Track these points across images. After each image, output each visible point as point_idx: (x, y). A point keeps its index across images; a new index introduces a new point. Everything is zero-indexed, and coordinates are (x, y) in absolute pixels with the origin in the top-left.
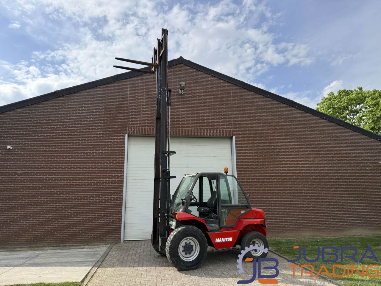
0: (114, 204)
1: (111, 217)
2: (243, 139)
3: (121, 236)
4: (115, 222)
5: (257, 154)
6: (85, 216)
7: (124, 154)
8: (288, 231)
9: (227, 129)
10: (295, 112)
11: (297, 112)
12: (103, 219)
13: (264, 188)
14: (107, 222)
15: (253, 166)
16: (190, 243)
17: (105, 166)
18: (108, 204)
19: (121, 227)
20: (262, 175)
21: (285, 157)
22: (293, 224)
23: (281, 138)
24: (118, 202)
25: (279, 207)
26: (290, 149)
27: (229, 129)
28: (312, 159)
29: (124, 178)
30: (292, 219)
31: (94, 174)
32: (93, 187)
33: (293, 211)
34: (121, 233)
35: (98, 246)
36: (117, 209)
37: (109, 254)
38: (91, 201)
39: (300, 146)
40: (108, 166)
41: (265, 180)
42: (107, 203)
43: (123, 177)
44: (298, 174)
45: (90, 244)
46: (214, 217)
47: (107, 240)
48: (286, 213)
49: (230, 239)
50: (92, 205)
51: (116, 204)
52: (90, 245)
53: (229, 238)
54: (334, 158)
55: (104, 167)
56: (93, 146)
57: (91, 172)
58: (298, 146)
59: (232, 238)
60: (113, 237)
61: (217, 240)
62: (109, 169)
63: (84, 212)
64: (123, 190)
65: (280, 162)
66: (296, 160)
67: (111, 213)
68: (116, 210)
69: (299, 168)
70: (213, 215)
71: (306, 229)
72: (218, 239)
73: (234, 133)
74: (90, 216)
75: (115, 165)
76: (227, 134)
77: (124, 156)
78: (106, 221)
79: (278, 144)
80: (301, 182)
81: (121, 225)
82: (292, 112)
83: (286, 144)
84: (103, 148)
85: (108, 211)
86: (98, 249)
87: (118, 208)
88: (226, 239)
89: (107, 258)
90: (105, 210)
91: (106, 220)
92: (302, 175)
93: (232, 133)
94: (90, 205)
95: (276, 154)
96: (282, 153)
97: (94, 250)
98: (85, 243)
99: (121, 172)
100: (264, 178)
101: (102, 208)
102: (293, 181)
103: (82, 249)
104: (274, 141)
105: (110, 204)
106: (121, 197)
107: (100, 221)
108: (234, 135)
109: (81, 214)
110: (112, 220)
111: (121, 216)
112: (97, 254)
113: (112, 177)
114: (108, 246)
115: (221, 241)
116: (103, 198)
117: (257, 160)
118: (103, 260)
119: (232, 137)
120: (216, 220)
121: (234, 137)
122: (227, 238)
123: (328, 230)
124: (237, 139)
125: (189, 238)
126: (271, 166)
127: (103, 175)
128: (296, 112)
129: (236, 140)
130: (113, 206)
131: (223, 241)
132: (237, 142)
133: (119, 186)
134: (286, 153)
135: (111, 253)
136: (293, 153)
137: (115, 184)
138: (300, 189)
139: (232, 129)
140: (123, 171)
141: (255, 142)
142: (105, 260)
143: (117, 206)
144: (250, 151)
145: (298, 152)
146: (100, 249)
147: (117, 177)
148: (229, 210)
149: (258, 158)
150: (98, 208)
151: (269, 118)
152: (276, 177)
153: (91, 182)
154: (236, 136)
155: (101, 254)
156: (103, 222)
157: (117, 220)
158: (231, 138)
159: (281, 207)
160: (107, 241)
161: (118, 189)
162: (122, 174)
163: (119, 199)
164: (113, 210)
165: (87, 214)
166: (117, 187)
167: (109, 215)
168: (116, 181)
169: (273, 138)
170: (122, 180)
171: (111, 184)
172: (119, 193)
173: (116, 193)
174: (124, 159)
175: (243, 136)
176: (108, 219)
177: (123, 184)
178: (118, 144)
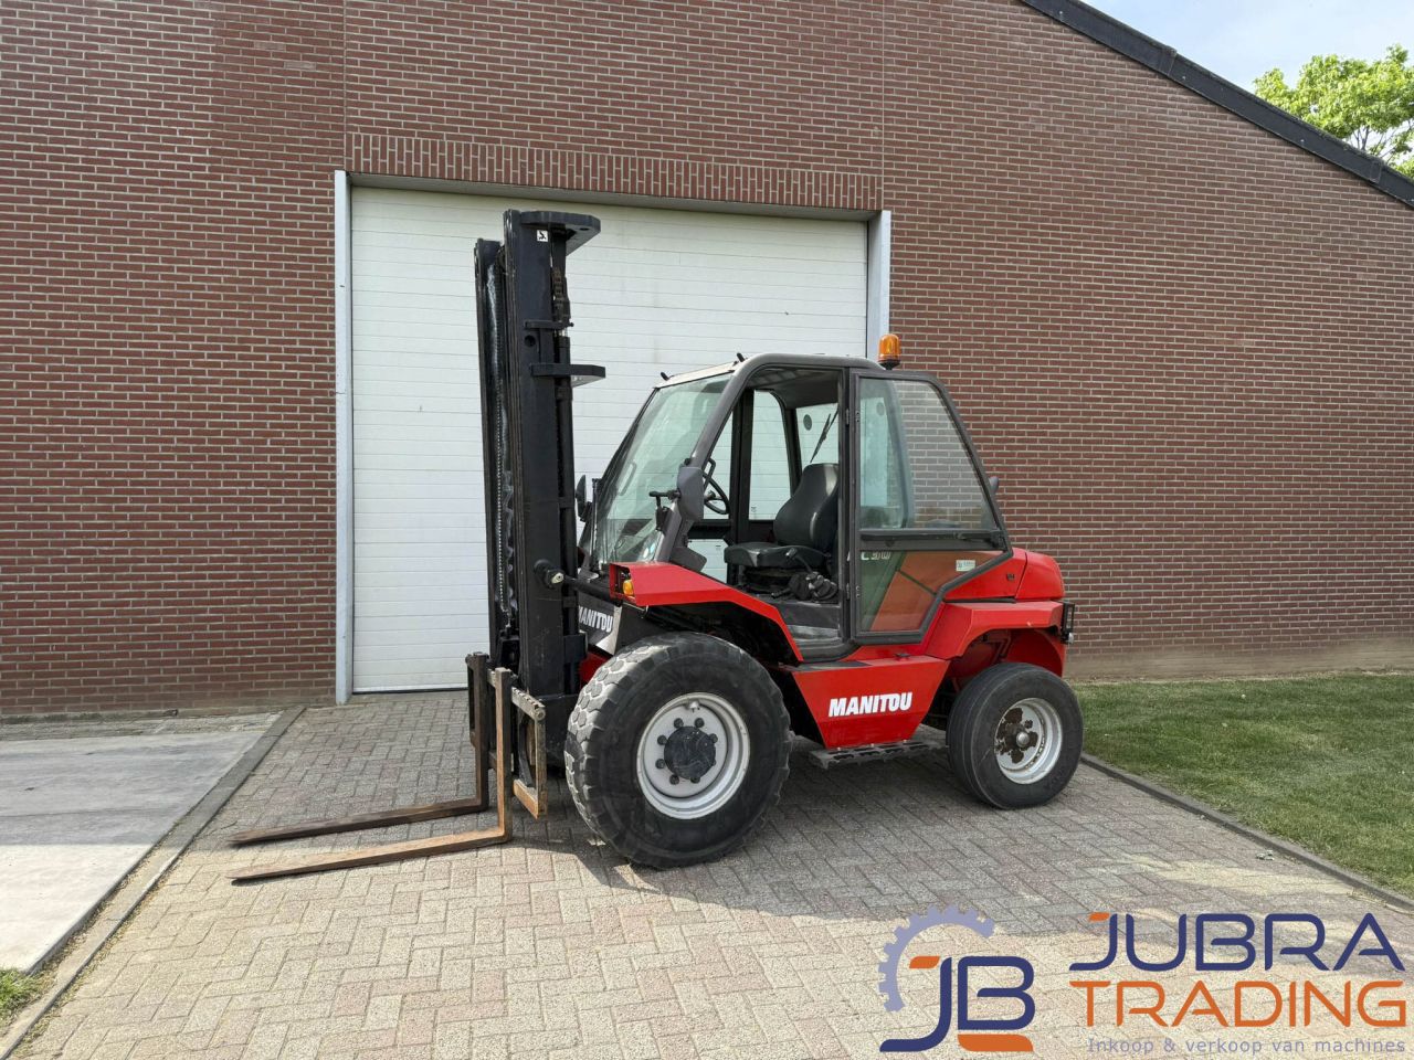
0: (295, 526)
1: (281, 584)
2: (930, 227)
3: (334, 674)
4: (303, 609)
5: (988, 303)
6: (149, 578)
7: (332, 277)
8: (1095, 651)
9: (856, 170)
10: (1174, 107)
11: (1181, 107)
12: (243, 593)
13: (1008, 462)
14: (265, 610)
15: (965, 360)
16: (699, 723)
17: (237, 336)
18: (265, 526)
19: (334, 633)
20: (1000, 405)
21: (1110, 323)
22: (1117, 623)
23: (1099, 231)
24: (311, 517)
25: (1067, 547)
26: (1137, 283)
27: (863, 170)
28: (1228, 335)
29: (338, 397)
30: (1114, 602)
31: (180, 372)
32: (179, 440)
33: (1125, 567)
34: (334, 658)
35: (223, 719)
36: (311, 550)
37: (266, 763)
38: (172, 509)
39: (1179, 271)
40: (252, 336)
41: (1013, 426)
42: (257, 517)
43: (333, 394)
44: (1161, 402)
45: (180, 710)
46: (816, 590)
47: (266, 693)
48: (1094, 574)
49: (901, 702)
50: (181, 526)
52: (184, 716)
53: (897, 696)
54: (1321, 333)
55: (232, 340)
56: (165, 226)
57: (163, 363)
58: (1172, 271)
59: (910, 695)
60: (295, 676)
61: (838, 708)
62: (256, 349)
63: (142, 561)
64: (334, 460)
65: (1086, 343)
67: (280, 568)
68: (305, 550)
69: (1167, 374)
70: (812, 581)
71: (1170, 642)
72: (843, 701)
73: (886, 194)
74: (173, 577)
75: (288, 334)
76: (852, 197)
77: (332, 285)
78: (254, 605)
79: (1086, 258)
80: (1169, 437)
81: (334, 625)
82: (1161, 105)
83: (1121, 261)
84: (220, 238)
85: (265, 559)
86: (215, 738)
87: (315, 543)
88: (880, 701)
89: (247, 790)
90: (250, 551)
91: (259, 601)
92: (1177, 409)
93: (879, 191)
94: (173, 526)
95: (1075, 307)
96: (1100, 301)
97: (196, 739)
98: (158, 706)
99: (318, 368)
100: (1008, 419)
101: (235, 543)
102: (1138, 436)
103: (139, 734)
104: (1072, 243)
105: (273, 526)
106: (325, 493)
107: (228, 602)
108: (889, 205)
109: (126, 569)
110: (288, 601)
111: (334, 584)
112: (205, 765)
113: (273, 392)
114: (274, 718)
115: (856, 713)
116: (234, 492)
117: (987, 332)
118: (224, 804)
119: (879, 213)
120: (828, 606)
121: (886, 216)
122: (884, 698)
123: (1259, 646)
124: (897, 225)
125: (696, 700)
126: (1046, 363)
127: (225, 382)
128: (1180, 109)
129: (893, 232)
130: (289, 534)
131: (868, 711)
132: (897, 240)
133: (313, 438)
134: (1118, 302)
135: (275, 757)
136: (1148, 304)
137: (295, 426)
138: (1162, 471)
139: (879, 172)
140: (328, 364)
141: (982, 245)
142: (236, 801)
143: (311, 534)
144: (959, 287)
145: (1172, 298)
146: (229, 737)
147: (302, 393)
148: (898, 555)
149: (992, 325)
150: (212, 543)
151: (1054, 129)
152: (1062, 413)
153: (164, 415)
154: (897, 210)
155: (225, 766)
156: (243, 610)
157: (311, 600)
158: (869, 223)
159: (1074, 547)
160: (269, 698)
161: (310, 451)
162: (324, 377)
163: (318, 501)
164: (289, 551)
165: (158, 569)
166: (303, 443)
167: (273, 576)
168: (298, 413)
169: (1064, 229)
170: (324, 410)
171: (272, 426)
172: (314, 471)
173: (299, 472)
174: (333, 302)
175: (931, 212)
176: (265, 593)
177: (334, 427)
178: (298, 222)
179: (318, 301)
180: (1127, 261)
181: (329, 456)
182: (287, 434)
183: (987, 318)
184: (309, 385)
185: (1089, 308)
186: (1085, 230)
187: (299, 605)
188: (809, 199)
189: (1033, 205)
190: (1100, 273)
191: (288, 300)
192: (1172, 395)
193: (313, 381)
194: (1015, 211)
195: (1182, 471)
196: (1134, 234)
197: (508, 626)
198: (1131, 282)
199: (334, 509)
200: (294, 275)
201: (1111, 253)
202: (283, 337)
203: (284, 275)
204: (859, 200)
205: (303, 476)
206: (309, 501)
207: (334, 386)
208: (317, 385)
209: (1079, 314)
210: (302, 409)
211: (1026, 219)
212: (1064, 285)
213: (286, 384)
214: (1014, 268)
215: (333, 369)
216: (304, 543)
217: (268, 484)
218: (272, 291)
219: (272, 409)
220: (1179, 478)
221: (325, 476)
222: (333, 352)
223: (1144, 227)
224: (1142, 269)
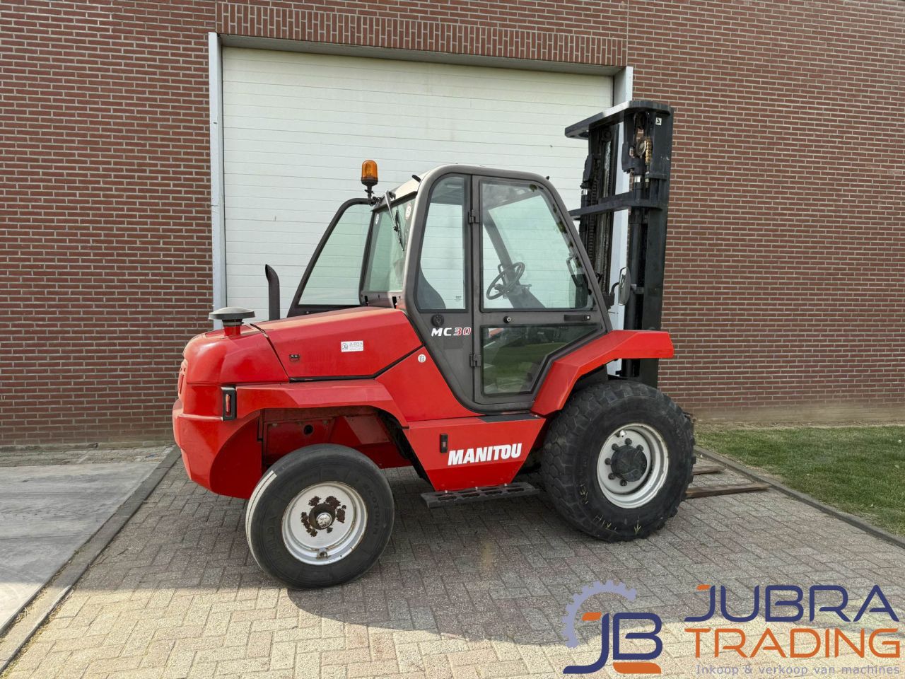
0: (182, 307)
5: (704, 139)
6: (74, 345)
7: (208, 116)
8: (777, 403)
9: (607, 35)
12: (144, 357)
13: (717, 261)
14: (161, 370)
15: (686, 183)
17: (136, 161)
18: (159, 306)
20: (713, 217)
21: (795, 156)
22: (793, 382)
23: (790, 85)
24: (194, 300)
25: (758, 325)
26: (817, 125)
27: (612, 35)
28: (883, 166)
29: (213, 208)
30: (791, 367)
31: (94, 189)
32: (94, 241)
33: (800, 341)
35: (131, 451)
37: (158, 491)
38: (90, 293)
39: (848, 117)
40: (148, 161)
41: (721, 234)
42: (154, 300)
43: (209, 206)
44: (831, 216)
45: (100, 444)
48: (777, 346)
50: (97, 306)
51: (189, 307)
52: (103, 448)
55: (132, 164)
56: (79, 75)
57: (81, 182)
58: (843, 116)
62: (151, 172)
63: (68, 332)
64: (211, 257)
65: (777, 171)
66: (830, 169)
67: (172, 338)
69: (837, 195)
71: (831, 397)
73: (629, 54)
74: (91, 345)
75: (174, 159)
76: (603, 55)
77: (208, 122)
78: (153, 366)
79: (779, 106)
80: (836, 243)
83: (805, 108)
84: (122, 84)
85: (160, 332)
86: (122, 467)
87: (198, 319)
89: (139, 517)
90: (149, 326)
91: (156, 363)
92: (843, 222)
93: (624, 52)
94: (90, 306)
95: (770, 143)
96: (789, 139)
97: (108, 469)
98: (82, 440)
99: (198, 186)
100: (718, 228)
101: (137, 319)
102: (813, 242)
103: (66, 463)
104: (768, 94)
105: (166, 307)
106: (204, 282)
107: (134, 364)
108: (632, 62)
109: (57, 338)
112: (109, 494)
113: (164, 204)
114: (168, 451)
116: (136, 281)
117: (704, 162)
118: (119, 532)
119: (624, 68)
121: (629, 71)
123: (896, 400)
124: (638, 78)
126: (747, 186)
127: (128, 197)
129: (634, 84)
130: (178, 313)
132: (638, 90)
133: (195, 240)
134: (801, 140)
135: (164, 487)
136: (824, 141)
137: (181, 231)
138: (830, 269)
139: (624, 36)
140: (205, 183)
141: (701, 94)
142: (130, 527)
143: (194, 313)
144: (683, 127)
145: (842, 137)
146: (132, 466)
147: (186, 205)
149: (707, 156)
150: (121, 319)
152: (758, 224)
153: (83, 222)
154: (638, 66)
155: (125, 494)
156: (145, 370)
158: (615, 77)
159: (763, 326)
160: (165, 435)
161: (192, 250)
162: (202, 193)
163: (199, 288)
164: (178, 325)
165: (81, 339)
166: (187, 243)
167: (166, 344)
168: (183, 221)
169: (763, 83)
170: (203, 219)
171: (164, 230)
172: (196, 265)
173: (184, 266)
174: (208, 135)
175: (663, 69)
176: (160, 357)
177: (210, 231)
178: (181, 72)
179: (197, 135)
180: (810, 108)
181: (207, 254)
182: (176, 237)
183: (704, 150)
184: (190, 199)
185: (780, 144)
186: (779, 84)
188: (571, 58)
189: (740, 64)
190: (789, 118)
191: (174, 133)
192: (839, 211)
193: (194, 196)
194: (727, 68)
195: (845, 269)
196: (816, 87)
198: (812, 125)
199: (211, 294)
200: (178, 114)
201: (798, 102)
202: (171, 162)
203: (171, 114)
204: (609, 58)
205: (188, 269)
206: (193, 288)
207: (209, 200)
208: (197, 199)
209: (773, 149)
210: (186, 218)
211: (735, 75)
212: (762, 126)
213: (174, 198)
214: (724, 113)
215: (209, 187)
216: (189, 319)
217: (162, 275)
218: (162, 126)
219: (164, 217)
220: (842, 274)
221: (204, 269)
222: (209, 174)
223: (824, 82)
224: (821, 114)
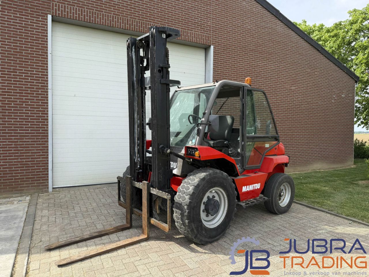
0: (34, 133)
1: (29, 153)
2: (223, 51)
3: (48, 182)
4: (37, 161)
7: (47, 50)
9: (204, 33)
10: (279, 26)
11: (280, 26)
14: (23, 162)
16: (214, 197)
17: (12, 68)
18: (23, 133)
19: (48, 169)
21: (264, 81)
23: (262, 56)
24: (39, 130)
27: (206, 34)
28: (290, 86)
29: (49, 90)
34: (48, 177)
35: (8, 199)
36: (40, 141)
37: (37, 215)
40: (18, 68)
42: (20, 130)
43: (47, 89)
44: (275, 102)
47: (24, 190)
51: (37, 133)
53: (257, 184)
54: (308, 87)
55: (10, 69)
58: (278, 68)
59: (260, 184)
60: (34, 183)
62: (19, 73)
64: (48, 111)
66: (274, 86)
67: (29, 147)
68: (37, 141)
70: (231, 151)
72: (246, 187)
73: (212, 41)
75: (31, 68)
76: (203, 41)
77: (47, 53)
78: (20, 160)
81: (48, 166)
82: (276, 25)
85: (23, 144)
86: (10, 207)
87: (41, 139)
90: (17, 142)
93: (210, 40)
99: (42, 80)
101: (12, 139)
104: (256, 59)
105: (26, 133)
106: (44, 122)
107: (9, 159)
108: (213, 44)
110: (32, 158)
111: (48, 152)
112: (14, 218)
113: (26, 88)
114: (28, 198)
115: (249, 190)
116: (11, 121)
118: (32, 233)
119: (210, 46)
121: (212, 47)
122: (254, 185)
124: (215, 50)
125: (214, 190)
127: (8, 83)
129: (214, 52)
130: (31, 136)
132: (215, 54)
133: (40, 104)
135: (39, 213)
137: (34, 99)
139: (210, 34)
140: (45, 79)
141: (235, 58)
142: (35, 231)
143: (39, 136)
144: (230, 69)
145: (278, 76)
147: (37, 88)
150: (3, 139)
151: (252, 28)
154: (215, 46)
155: (22, 217)
156: (15, 162)
157: (40, 158)
158: (206, 49)
160: (25, 191)
161: (39, 108)
162: (44, 83)
163: (42, 125)
164: (31, 142)
166: (36, 105)
167: (26, 150)
168: (35, 95)
169: (254, 55)
170: (44, 94)
171: (25, 99)
172: (41, 115)
173: (35, 115)
174: (47, 59)
175: (223, 47)
176: (23, 156)
177: (47, 100)
178: (35, 30)
179: (42, 58)
180: (268, 65)
181: (46, 110)
182: (31, 102)
183: (236, 78)
184: (39, 86)
185: (259, 77)
186: (259, 56)
187: (35, 160)
188: (193, 41)
189: (247, 48)
190: (262, 68)
191: (31, 57)
192: (277, 101)
193: (40, 85)
194: (243, 49)
195: (279, 120)
196: (270, 58)
197: (139, 166)
198: (269, 71)
199: (48, 128)
200: (33, 48)
201: (265, 62)
202: (29, 69)
203: (29, 48)
204: (205, 42)
205: (37, 116)
206: (39, 125)
207: (47, 86)
208: (41, 86)
209: (257, 78)
210: (36, 94)
211: (246, 51)
212: (254, 70)
213: (30, 85)
214: (243, 65)
215: (47, 81)
216: (37, 139)
217: (24, 119)
218: (25, 53)
219: (25, 93)
220: (279, 122)
221: (45, 117)
222: (47, 75)
223: (272, 57)
224: (272, 67)
